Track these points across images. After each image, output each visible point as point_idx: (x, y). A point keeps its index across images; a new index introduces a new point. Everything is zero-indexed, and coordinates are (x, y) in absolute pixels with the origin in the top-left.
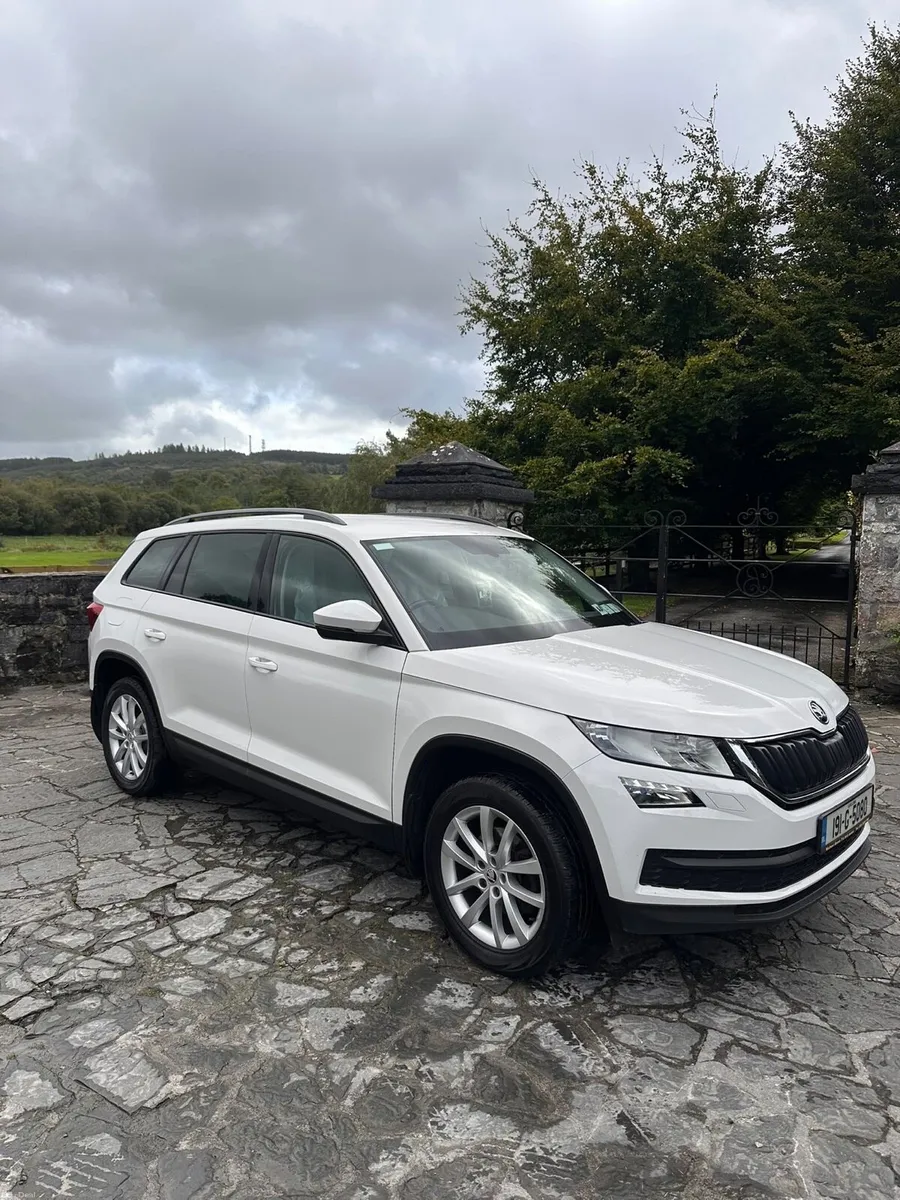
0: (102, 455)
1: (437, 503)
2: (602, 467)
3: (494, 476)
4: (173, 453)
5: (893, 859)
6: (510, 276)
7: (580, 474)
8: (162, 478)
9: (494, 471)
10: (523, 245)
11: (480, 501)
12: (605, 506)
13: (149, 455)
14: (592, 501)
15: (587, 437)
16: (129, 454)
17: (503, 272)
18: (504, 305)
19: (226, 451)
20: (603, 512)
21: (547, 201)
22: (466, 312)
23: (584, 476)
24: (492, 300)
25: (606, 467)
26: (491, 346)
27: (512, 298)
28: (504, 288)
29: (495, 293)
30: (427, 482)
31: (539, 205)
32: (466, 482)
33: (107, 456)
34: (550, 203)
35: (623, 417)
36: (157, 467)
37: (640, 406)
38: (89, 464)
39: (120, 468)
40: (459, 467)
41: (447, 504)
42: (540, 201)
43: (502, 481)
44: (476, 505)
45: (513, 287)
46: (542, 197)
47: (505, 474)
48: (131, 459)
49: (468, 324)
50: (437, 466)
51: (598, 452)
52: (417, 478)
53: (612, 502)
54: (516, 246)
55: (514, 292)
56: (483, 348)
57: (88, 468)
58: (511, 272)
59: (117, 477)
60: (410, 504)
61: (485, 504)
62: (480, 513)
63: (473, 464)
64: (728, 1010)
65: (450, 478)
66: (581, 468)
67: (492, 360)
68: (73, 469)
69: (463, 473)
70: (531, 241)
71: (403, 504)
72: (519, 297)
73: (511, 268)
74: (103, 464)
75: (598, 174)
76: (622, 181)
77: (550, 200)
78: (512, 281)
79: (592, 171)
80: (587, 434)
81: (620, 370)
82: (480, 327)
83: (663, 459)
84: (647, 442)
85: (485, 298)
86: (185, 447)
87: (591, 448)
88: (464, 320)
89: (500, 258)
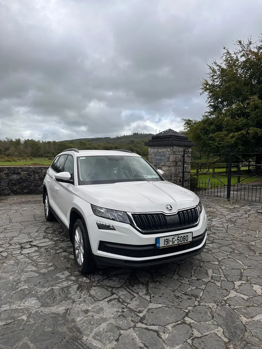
0: (118, 136)
1: (161, 147)
2: (238, 134)
3: (180, 139)
4: (135, 135)
5: (234, 261)
6: (215, 77)
7: (230, 137)
8: (132, 142)
9: (180, 137)
10: (218, 68)
11: (173, 146)
12: (240, 147)
13: (129, 136)
14: (235, 145)
15: (235, 125)
16: (124, 136)
17: (212, 76)
18: (213, 86)
19: (149, 134)
20: (239, 149)
21: (228, 53)
22: (202, 89)
23: (232, 137)
24: (209, 85)
25: (239, 135)
26: (209, 99)
27: (216, 84)
28: (213, 81)
29: (210, 82)
30: (159, 141)
31: (225, 55)
32: (169, 140)
33: (119, 137)
34: (229, 53)
35: (247, 118)
36: (131, 139)
37: (253, 114)
38: (114, 139)
39: (122, 139)
40: (168, 136)
41: (164, 147)
42: (226, 53)
43: (183, 140)
44: (171, 147)
45: (216, 80)
46: (227, 52)
47: (184, 138)
48: (125, 137)
49: (203, 92)
50: (162, 136)
51: (238, 129)
52: (156, 140)
53: (242, 145)
54: (216, 68)
55: (217, 82)
56: (207, 99)
57: (114, 140)
58: (215, 76)
59: (121, 142)
60: (155, 147)
61: (175, 147)
62: (173, 150)
63: (172, 135)
64: (127, 290)
65: (165, 139)
66: (231, 135)
67: (209, 102)
68: (111, 140)
69: (169, 138)
70: (220, 66)
71: (153, 147)
72: (218, 83)
73: (215, 75)
74: (118, 138)
75: (242, 43)
76: (250, 43)
77: (229, 52)
78: (216, 79)
79: (240, 42)
80: (235, 124)
81: (247, 103)
82: (206, 93)
83: (259, 131)
84: (254, 126)
85: (207, 84)
86: (139, 133)
87: (235, 128)
88: (201, 91)
89: (212, 72)
